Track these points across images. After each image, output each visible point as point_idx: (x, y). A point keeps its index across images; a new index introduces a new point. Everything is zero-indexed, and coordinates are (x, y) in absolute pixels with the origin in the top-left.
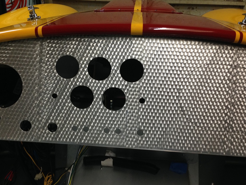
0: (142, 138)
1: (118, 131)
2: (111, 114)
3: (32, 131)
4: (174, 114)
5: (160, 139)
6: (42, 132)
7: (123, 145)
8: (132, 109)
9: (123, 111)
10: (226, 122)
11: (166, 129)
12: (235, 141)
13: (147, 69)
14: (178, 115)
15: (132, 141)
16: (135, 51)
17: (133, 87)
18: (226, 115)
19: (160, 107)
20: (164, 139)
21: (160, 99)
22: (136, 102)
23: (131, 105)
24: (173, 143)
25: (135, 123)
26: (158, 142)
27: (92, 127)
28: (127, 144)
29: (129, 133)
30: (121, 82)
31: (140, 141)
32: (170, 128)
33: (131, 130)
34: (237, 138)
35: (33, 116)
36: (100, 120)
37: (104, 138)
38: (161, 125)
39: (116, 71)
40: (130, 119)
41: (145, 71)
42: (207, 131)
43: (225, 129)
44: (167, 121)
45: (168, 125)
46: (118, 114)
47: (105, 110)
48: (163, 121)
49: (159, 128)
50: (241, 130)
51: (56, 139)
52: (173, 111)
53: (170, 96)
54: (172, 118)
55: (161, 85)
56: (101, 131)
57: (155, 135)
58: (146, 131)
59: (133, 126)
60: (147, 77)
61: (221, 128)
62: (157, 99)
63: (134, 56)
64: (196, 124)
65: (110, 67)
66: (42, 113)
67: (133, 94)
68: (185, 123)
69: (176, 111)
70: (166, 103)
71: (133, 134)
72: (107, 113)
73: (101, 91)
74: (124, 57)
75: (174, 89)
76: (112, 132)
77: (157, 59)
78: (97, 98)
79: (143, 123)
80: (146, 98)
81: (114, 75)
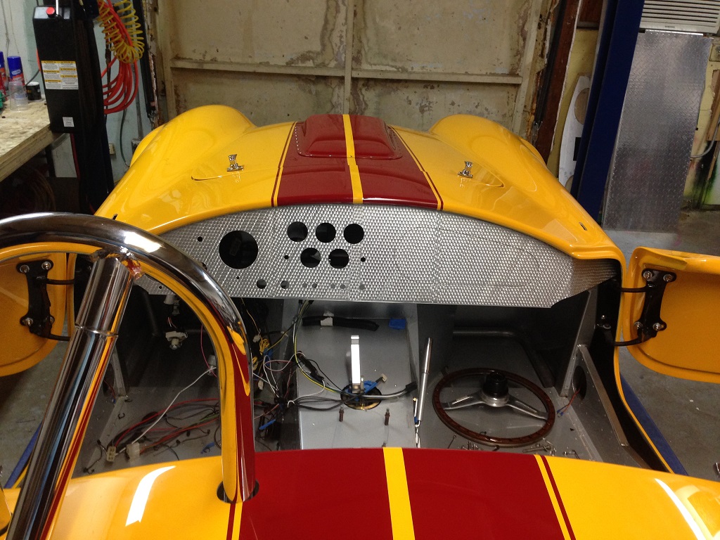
0: (364, 292)
1: (343, 287)
2: (336, 272)
3: (267, 288)
4: (391, 271)
5: (379, 292)
6: (276, 289)
7: (348, 298)
8: (355, 267)
9: (347, 269)
10: (433, 275)
11: (384, 283)
12: (441, 291)
13: (367, 233)
14: (394, 271)
15: (355, 294)
16: (356, 217)
17: (355, 248)
18: (433, 269)
19: (379, 264)
20: (383, 292)
21: (379, 258)
22: (358, 261)
23: (353, 263)
24: (390, 295)
25: (357, 279)
26: (377, 295)
27: (321, 283)
28: (351, 297)
29: (353, 288)
30: (345, 244)
31: (362, 294)
32: (387, 283)
33: (354, 285)
34: (442, 288)
35: (268, 276)
36: (327, 278)
37: (331, 293)
38: (380, 280)
39: (340, 235)
40: (353, 276)
41: (365, 234)
42: (418, 284)
43: (433, 281)
44: (384, 277)
45: (386, 280)
46: (342, 272)
47: (332, 269)
48: (381, 277)
49: (378, 283)
50: (445, 282)
51: (289, 294)
52: (389, 268)
53: (387, 255)
54: (389, 274)
55: (379, 246)
56: (328, 287)
57: (375, 289)
58: (367, 286)
59: (356, 282)
60: (367, 239)
61: (429, 281)
62: (376, 258)
63: (355, 222)
64: (409, 278)
65: (335, 232)
66: (275, 273)
67: (355, 254)
68: (400, 277)
69: (392, 268)
70: (383, 261)
71: (356, 288)
72: (333, 271)
73: (327, 253)
74: (347, 222)
75: (390, 249)
76: (337, 287)
77: (375, 224)
78: (324, 259)
79: (364, 279)
80: (367, 257)
81: (339, 238)
